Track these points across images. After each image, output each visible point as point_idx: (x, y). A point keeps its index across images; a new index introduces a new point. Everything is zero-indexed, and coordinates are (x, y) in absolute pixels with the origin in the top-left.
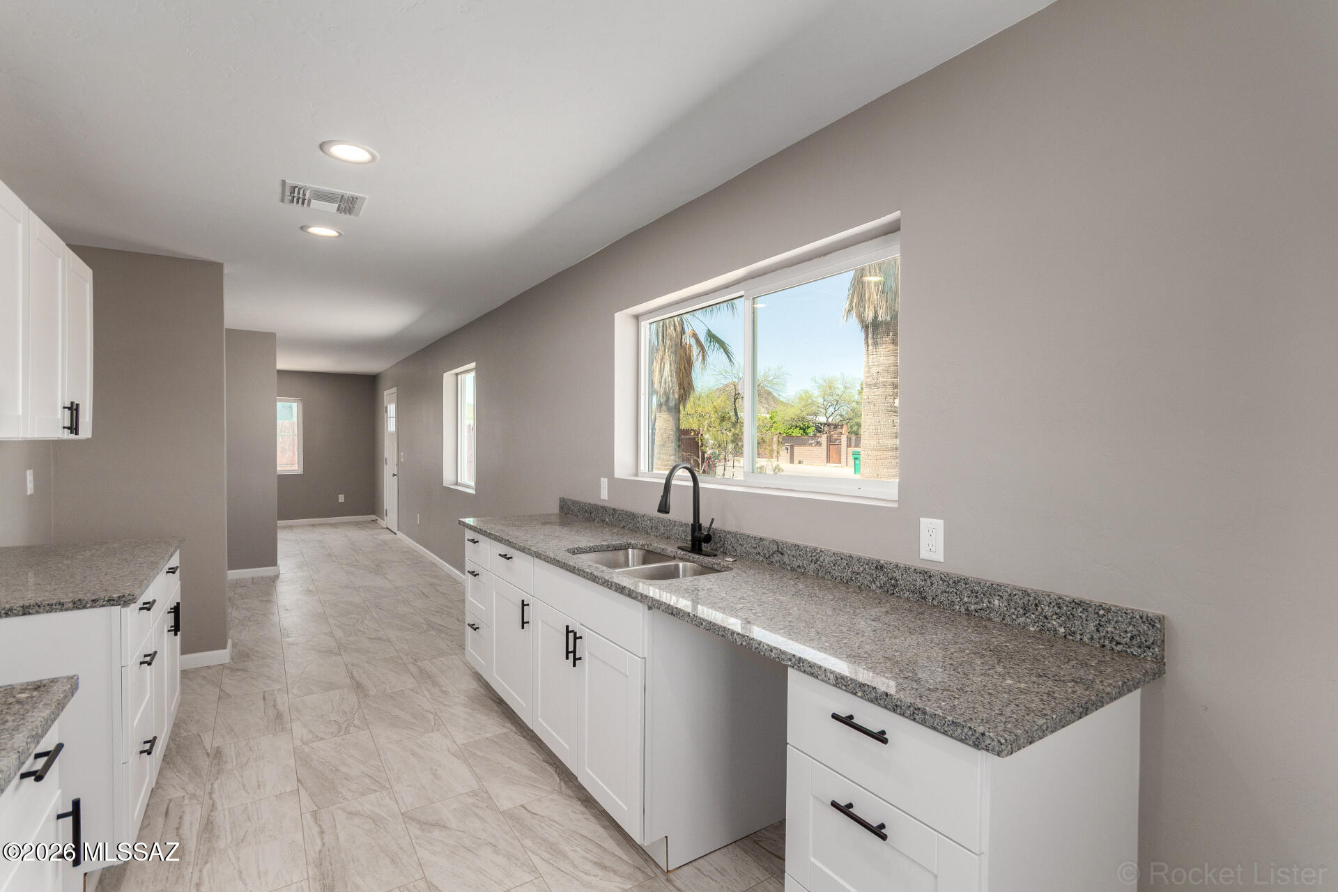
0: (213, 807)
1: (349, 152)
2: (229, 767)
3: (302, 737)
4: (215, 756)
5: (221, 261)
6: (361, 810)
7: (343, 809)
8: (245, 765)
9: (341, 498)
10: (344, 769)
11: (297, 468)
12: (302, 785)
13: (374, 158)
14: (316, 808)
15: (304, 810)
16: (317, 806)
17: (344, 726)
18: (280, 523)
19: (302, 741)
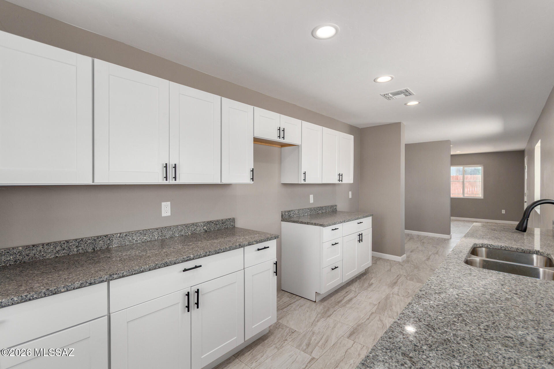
0: (355, 297)
1: (384, 79)
2: (369, 289)
3: (394, 292)
4: (370, 285)
5: (400, 122)
6: (384, 320)
7: (380, 317)
8: (373, 291)
9: (503, 212)
10: (394, 307)
11: (481, 196)
12: (378, 304)
13: (392, 78)
14: (374, 312)
15: (372, 310)
16: (375, 312)
17: (409, 295)
18: (452, 218)
19: (393, 293)
